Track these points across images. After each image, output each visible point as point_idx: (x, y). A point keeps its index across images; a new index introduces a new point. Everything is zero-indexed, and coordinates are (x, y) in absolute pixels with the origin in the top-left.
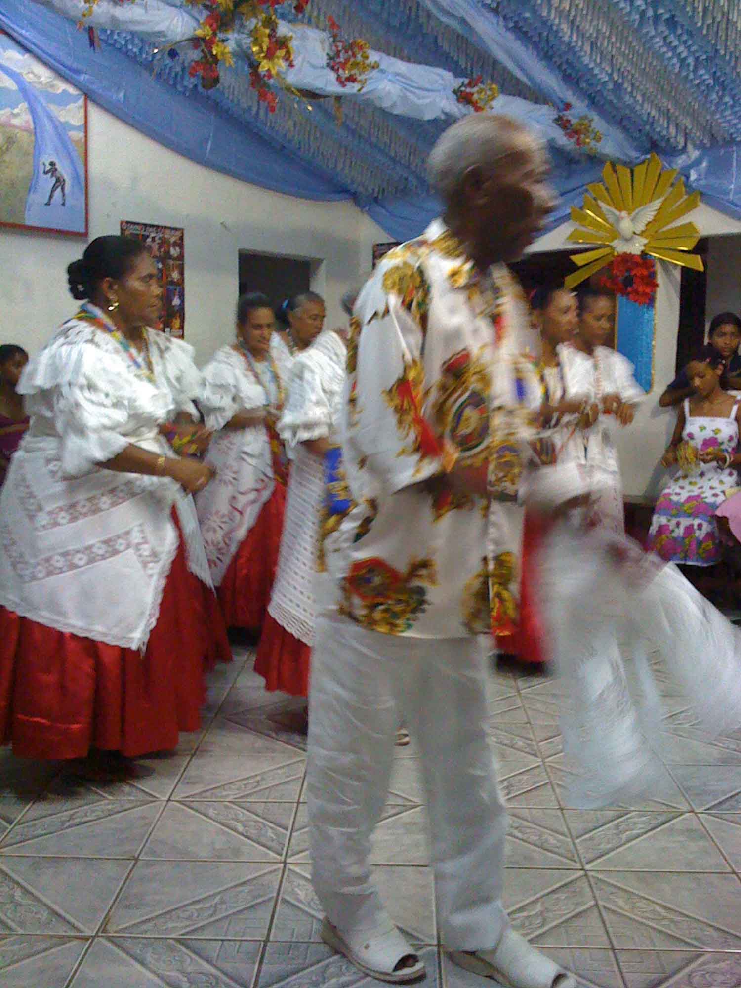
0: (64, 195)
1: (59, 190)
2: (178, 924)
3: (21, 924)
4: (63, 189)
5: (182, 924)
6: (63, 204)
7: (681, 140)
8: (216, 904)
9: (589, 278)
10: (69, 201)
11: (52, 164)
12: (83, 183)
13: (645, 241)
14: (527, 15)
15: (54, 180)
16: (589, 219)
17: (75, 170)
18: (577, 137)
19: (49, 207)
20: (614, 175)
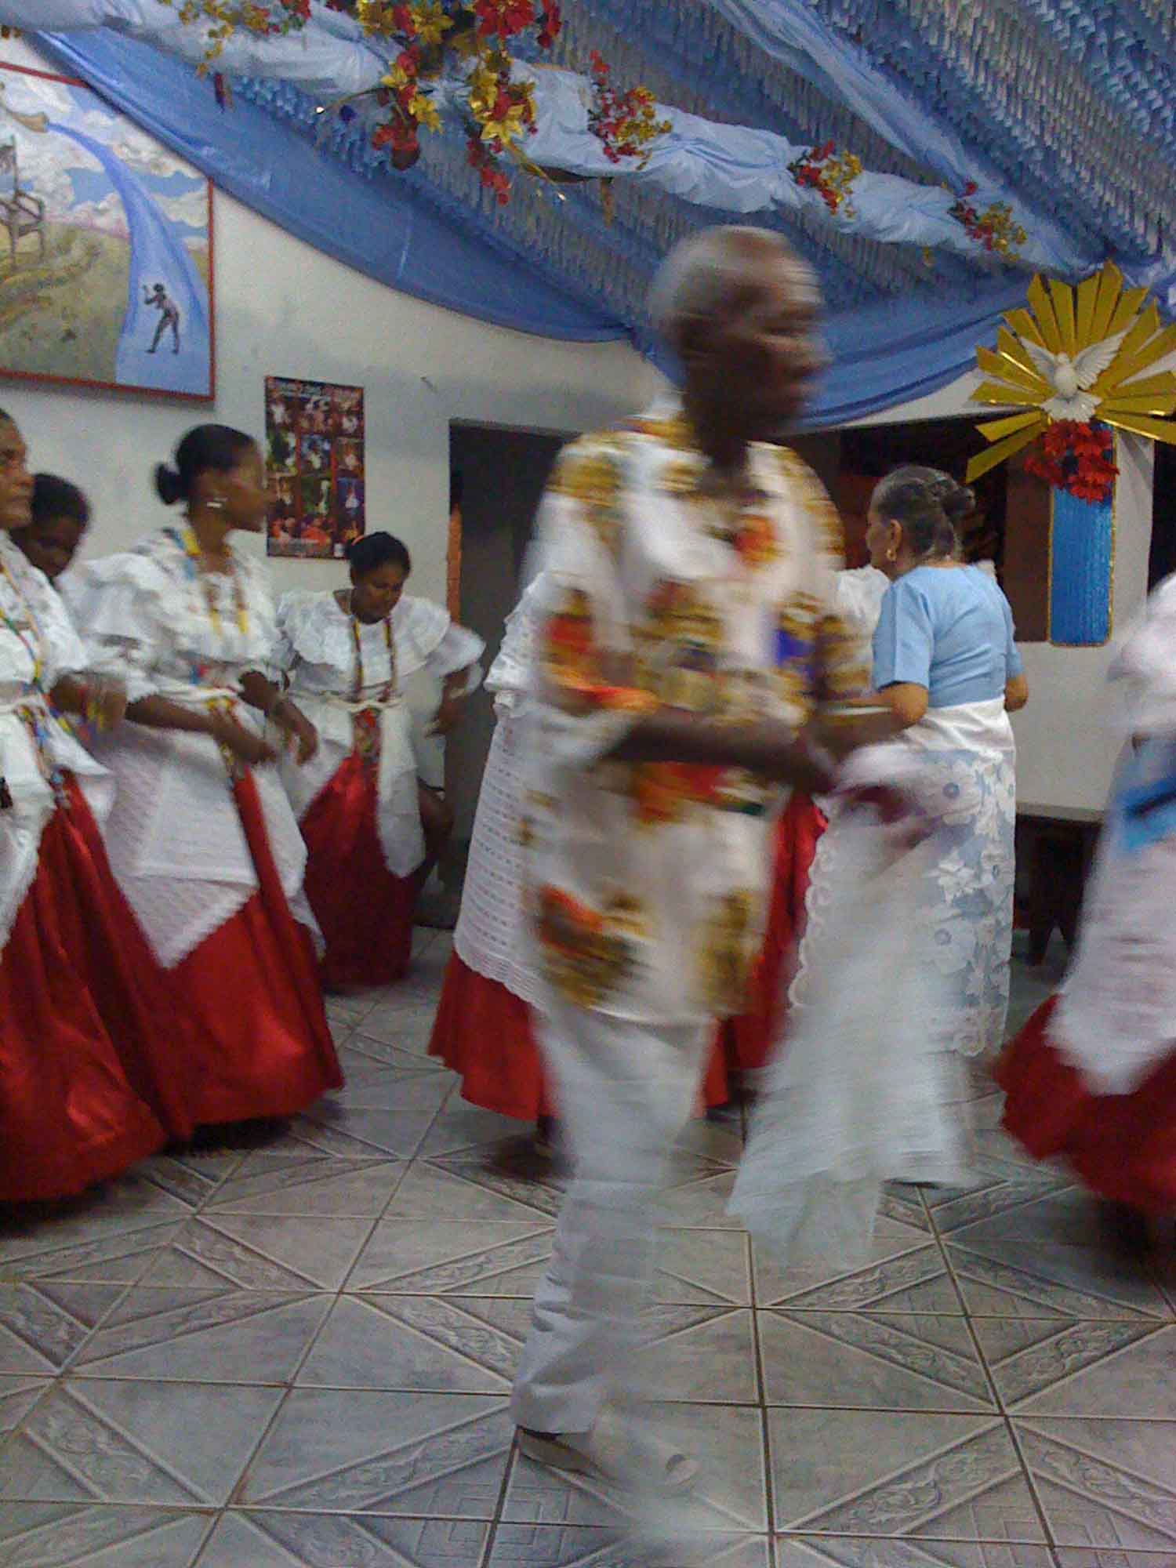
0: (176, 336)
1: (168, 330)
2: (354, 1492)
3: (108, 1487)
4: (175, 329)
5: (362, 1493)
6: (176, 352)
7: (1152, 240)
8: (416, 1461)
9: (1007, 459)
10: (185, 346)
11: (159, 288)
12: (207, 317)
13: (1097, 401)
14: (906, 44)
15: (161, 313)
16: (1007, 366)
17: (194, 298)
18: (985, 236)
19: (153, 355)
20: (1046, 296)
